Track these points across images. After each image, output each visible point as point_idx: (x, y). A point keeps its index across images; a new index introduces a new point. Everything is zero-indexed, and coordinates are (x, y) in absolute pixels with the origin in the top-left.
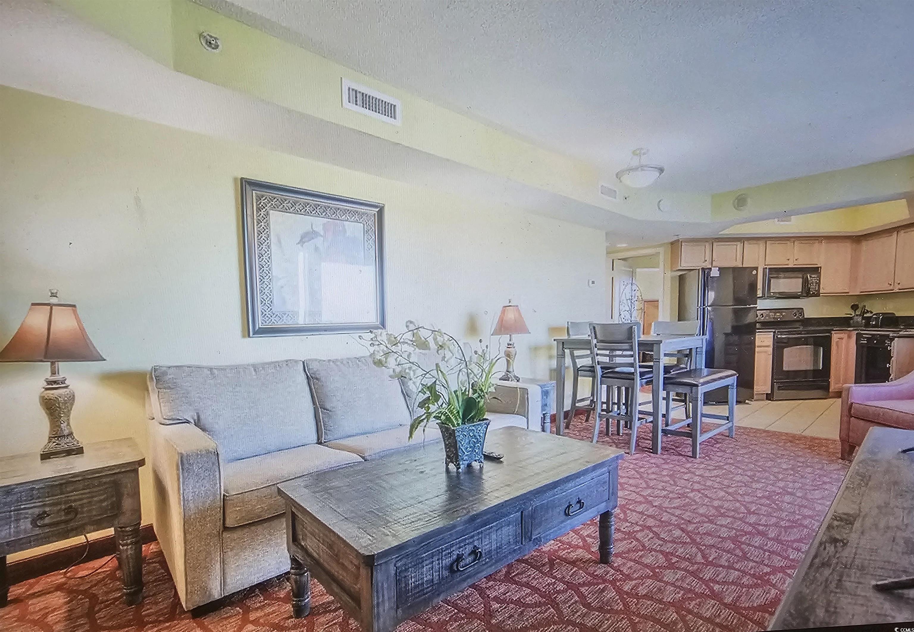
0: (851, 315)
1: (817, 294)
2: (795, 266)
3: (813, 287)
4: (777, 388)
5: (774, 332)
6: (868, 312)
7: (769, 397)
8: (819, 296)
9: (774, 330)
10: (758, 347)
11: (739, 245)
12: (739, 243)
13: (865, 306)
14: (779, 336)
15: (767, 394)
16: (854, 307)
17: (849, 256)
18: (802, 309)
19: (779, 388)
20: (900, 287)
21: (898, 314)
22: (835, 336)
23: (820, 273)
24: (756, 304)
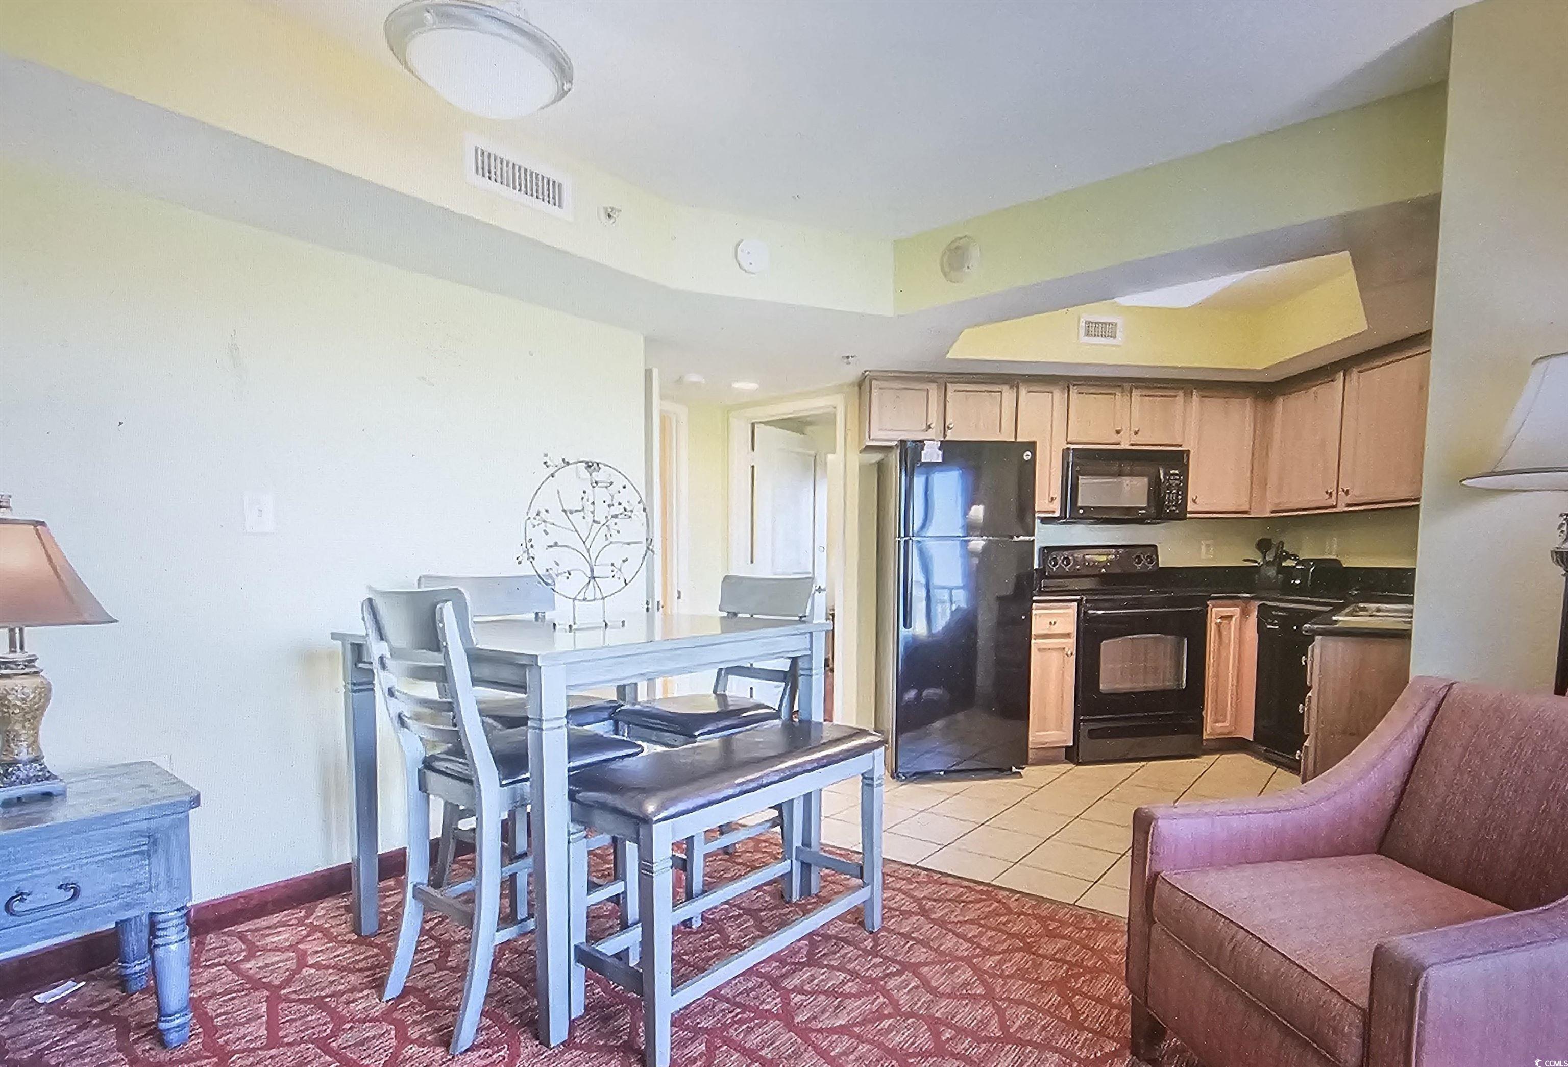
0: (1256, 562)
1: (1180, 514)
2: (1133, 448)
3: (1170, 496)
4: (1086, 734)
5: (1079, 602)
6: (1288, 556)
7: (1072, 755)
8: (1185, 518)
9: (1078, 597)
10: (1039, 636)
11: (1008, 395)
12: (1005, 389)
13: (1282, 543)
14: (1091, 612)
15: (1067, 748)
16: (1263, 546)
17: (1249, 429)
18: (1155, 546)
19: (1092, 734)
20: (1349, 499)
21: (1349, 562)
22: (1215, 612)
23: (1187, 465)
24: (1033, 535)
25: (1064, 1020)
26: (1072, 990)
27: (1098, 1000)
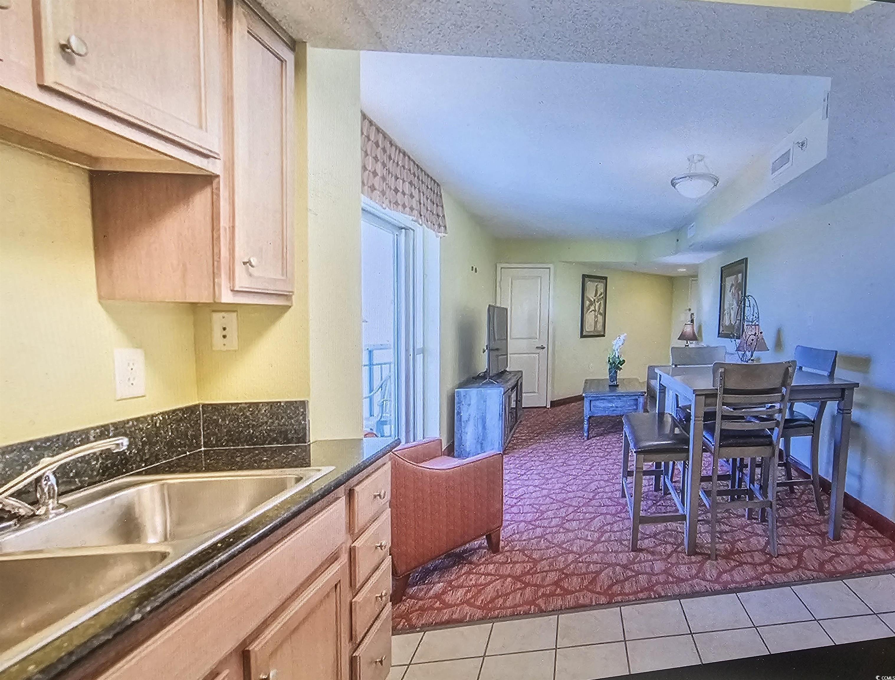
25: (527, 550)
26: (530, 562)
27: (517, 562)
